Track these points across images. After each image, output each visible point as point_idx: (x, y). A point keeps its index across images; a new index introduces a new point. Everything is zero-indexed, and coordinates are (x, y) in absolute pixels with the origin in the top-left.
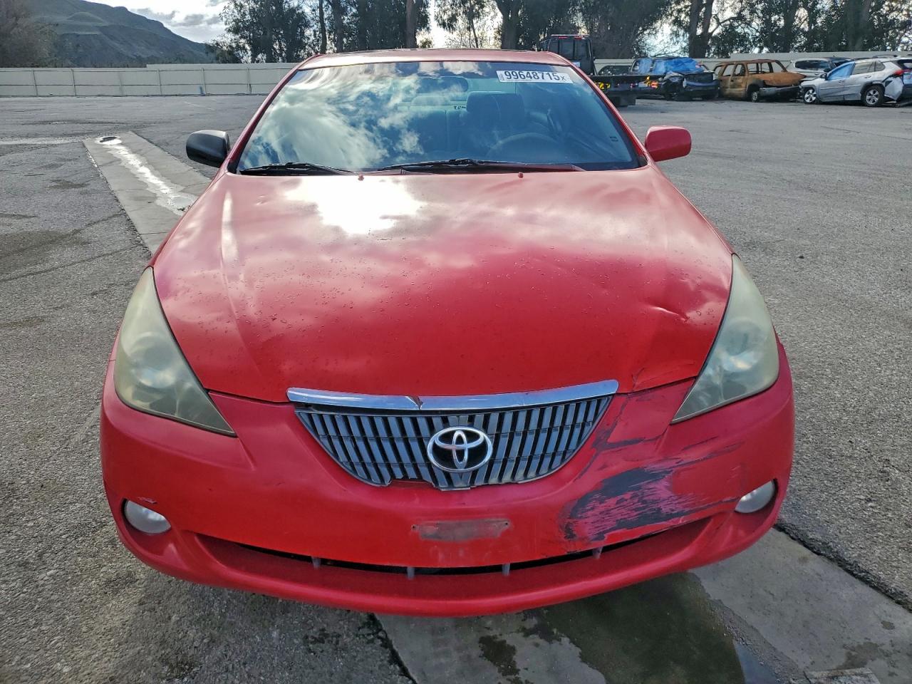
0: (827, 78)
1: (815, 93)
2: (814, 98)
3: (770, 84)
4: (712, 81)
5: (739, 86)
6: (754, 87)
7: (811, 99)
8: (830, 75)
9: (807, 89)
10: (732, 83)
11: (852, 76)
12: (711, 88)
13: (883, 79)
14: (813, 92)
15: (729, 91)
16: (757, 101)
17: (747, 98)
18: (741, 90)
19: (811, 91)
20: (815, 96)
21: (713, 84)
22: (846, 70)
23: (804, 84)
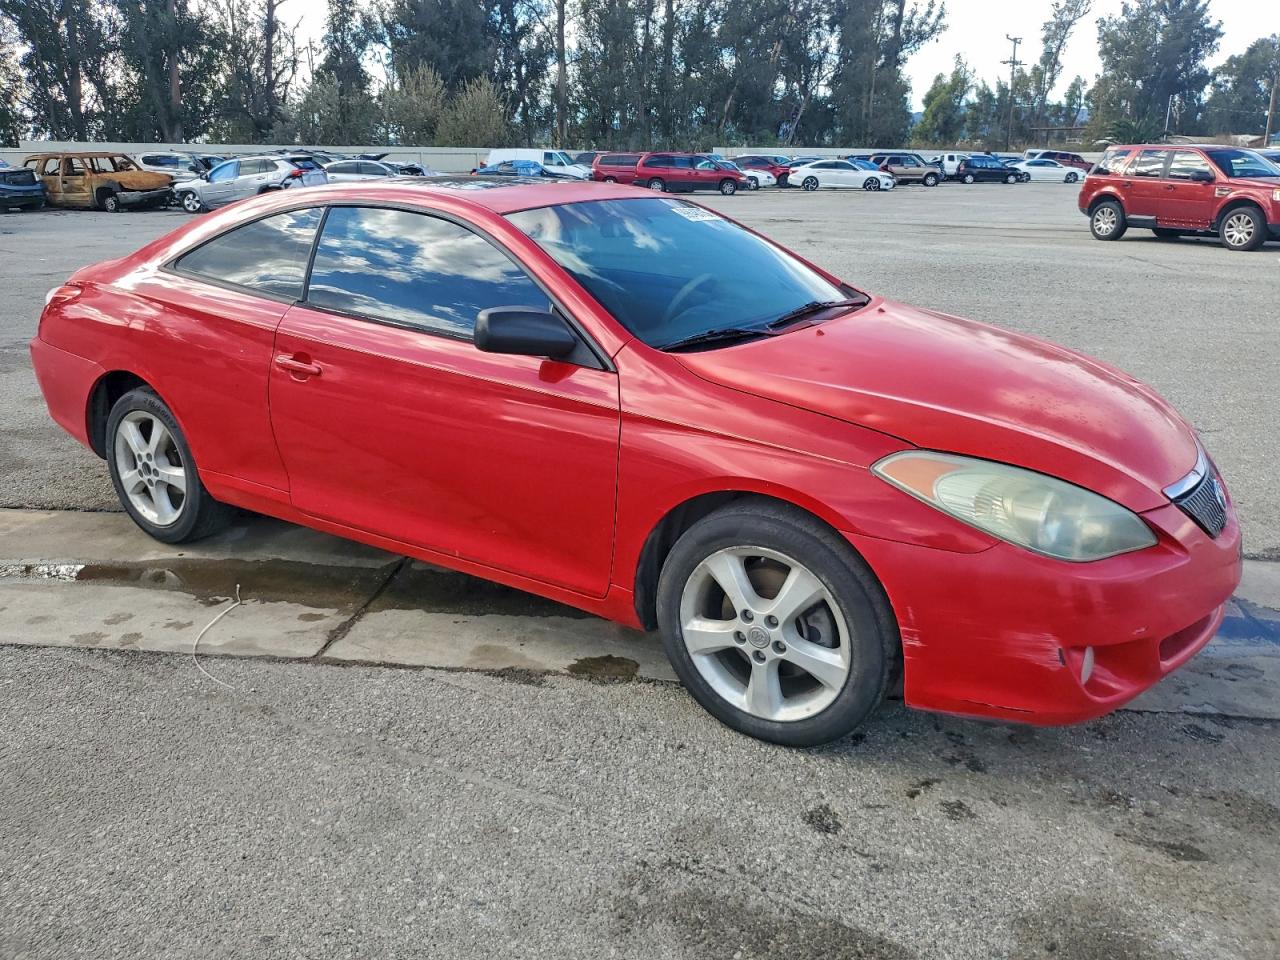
0: (208, 180)
1: (197, 198)
2: (198, 206)
3: (130, 187)
4: (35, 183)
5: (80, 189)
6: (105, 192)
7: (194, 207)
8: (211, 175)
9: (185, 193)
10: (65, 186)
11: (240, 178)
12: (35, 193)
13: (280, 181)
14: (194, 197)
15: (61, 197)
16: (116, 210)
17: (99, 207)
18: (86, 195)
19: (191, 196)
20: (198, 202)
21: (38, 186)
22: (230, 170)
23: (178, 187)
